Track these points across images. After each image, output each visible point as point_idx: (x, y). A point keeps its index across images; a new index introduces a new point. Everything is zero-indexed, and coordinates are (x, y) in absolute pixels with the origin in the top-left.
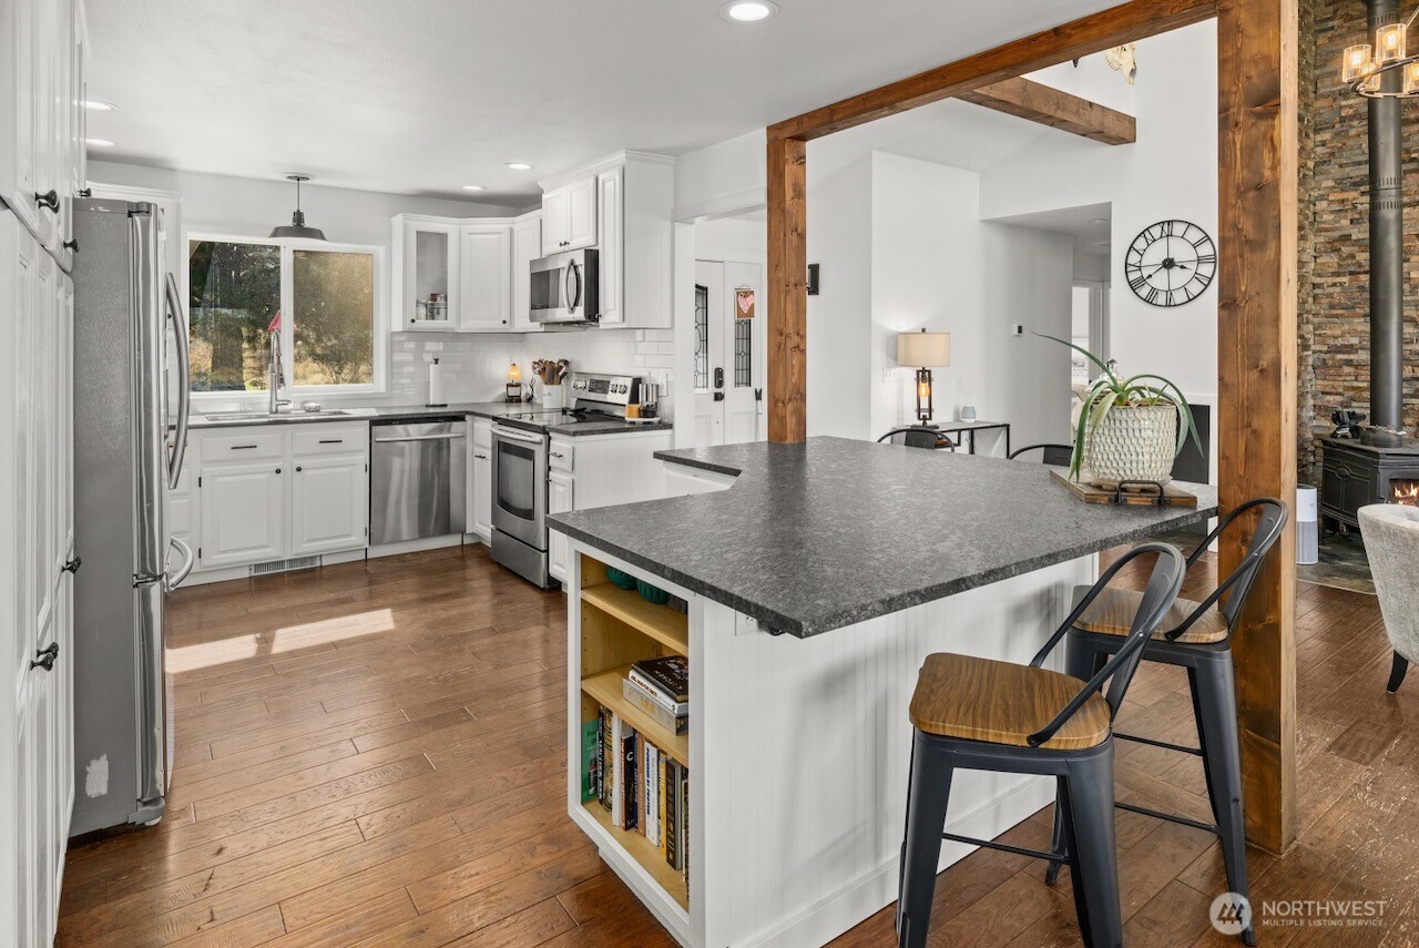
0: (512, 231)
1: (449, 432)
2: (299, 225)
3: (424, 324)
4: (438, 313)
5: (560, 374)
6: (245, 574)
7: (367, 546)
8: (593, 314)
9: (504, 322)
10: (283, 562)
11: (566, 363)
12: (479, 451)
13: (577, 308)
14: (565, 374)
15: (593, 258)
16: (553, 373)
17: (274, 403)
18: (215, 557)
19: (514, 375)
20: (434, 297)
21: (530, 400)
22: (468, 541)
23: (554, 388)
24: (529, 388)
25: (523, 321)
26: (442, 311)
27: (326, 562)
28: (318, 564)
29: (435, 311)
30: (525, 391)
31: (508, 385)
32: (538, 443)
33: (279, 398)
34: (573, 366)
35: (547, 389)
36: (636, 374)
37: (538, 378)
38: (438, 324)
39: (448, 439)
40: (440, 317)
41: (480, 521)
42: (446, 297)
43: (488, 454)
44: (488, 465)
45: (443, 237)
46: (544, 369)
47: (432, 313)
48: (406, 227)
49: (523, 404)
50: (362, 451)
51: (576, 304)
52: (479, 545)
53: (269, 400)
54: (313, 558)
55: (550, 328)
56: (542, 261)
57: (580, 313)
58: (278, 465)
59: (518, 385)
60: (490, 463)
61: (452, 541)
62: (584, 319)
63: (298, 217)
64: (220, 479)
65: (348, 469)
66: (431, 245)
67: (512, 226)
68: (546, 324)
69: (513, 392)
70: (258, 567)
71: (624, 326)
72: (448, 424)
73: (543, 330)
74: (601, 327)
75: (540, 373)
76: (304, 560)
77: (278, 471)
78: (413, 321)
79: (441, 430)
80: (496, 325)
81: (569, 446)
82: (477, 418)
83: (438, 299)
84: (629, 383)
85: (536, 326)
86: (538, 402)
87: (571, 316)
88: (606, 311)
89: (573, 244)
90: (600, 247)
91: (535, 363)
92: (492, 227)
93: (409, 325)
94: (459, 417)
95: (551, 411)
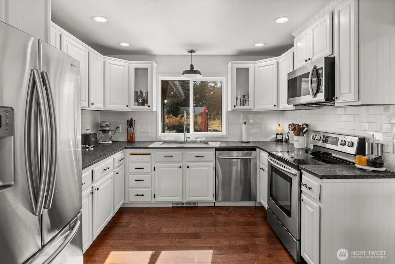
0: (278, 63)
1: (250, 155)
2: (192, 69)
3: (239, 107)
4: (246, 103)
5: (304, 131)
6: (170, 205)
7: (214, 201)
8: (331, 97)
9: (275, 106)
10: (184, 203)
11: (307, 125)
12: (262, 166)
13: (318, 94)
14: (306, 131)
15: (330, 63)
16: (299, 130)
17: (186, 138)
18: (159, 198)
19: (280, 129)
20: (244, 96)
21: (287, 141)
22: (257, 205)
23: (301, 139)
24: (287, 136)
25: (284, 105)
26: (247, 102)
27: (199, 205)
28: (196, 205)
29: (245, 102)
30: (285, 137)
31: (277, 134)
32: (294, 175)
33: (187, 136)
34: (311, 127)
35: (296, 138)
36: (363, 135)
37: (291, 132)
38: (246, 107)
39: (250, 159)
40: (246, 104)
41: (263, 198)
42: (249, 96)
43: (266, 169)
44: (266, 174)
45: (247, 70)
46: (295, 128)
47: (243, 102)
48: (232, 67)
49: (284, 143)
50: (212, 161)
51: (318, 92)
52: (262, 207)
53: (184, 137)
54: (195, 203)
55: (299, 108)
56: (294, 72)
57: (321, 97)
58: (180, 165)
59: (281, 134)
60: (267, 174)
61: (251, 204)
62: (324, 100)
63: (192, 66)
64: (161, 169)
65: (207, 168)
66: (243, 74)
67: (278, 60)
68: (297, 105)
69: (279, 137)
70: (175, 203)
71: (360, 103)
72: (250, 152)
73: (294, 108)
74: (336, 105)
75: (292, 130)
76: (191, 203)
77: (180, 167)
78: (235, 106)
79: (246, 155)
80: (271, 107)
81: (317, 184)
82: (261, 150)
83: (246, 96)
84: (355, 140)
85: (291, 107)
86: (291, 142)
87: (315, 99)
88: (341, 95)
89: (314, 58)
90: (336, 55)
91: (290, 125)
92: (270, 62)
93: (233, 108)
94: (254, 149)
95: (299, 150)
